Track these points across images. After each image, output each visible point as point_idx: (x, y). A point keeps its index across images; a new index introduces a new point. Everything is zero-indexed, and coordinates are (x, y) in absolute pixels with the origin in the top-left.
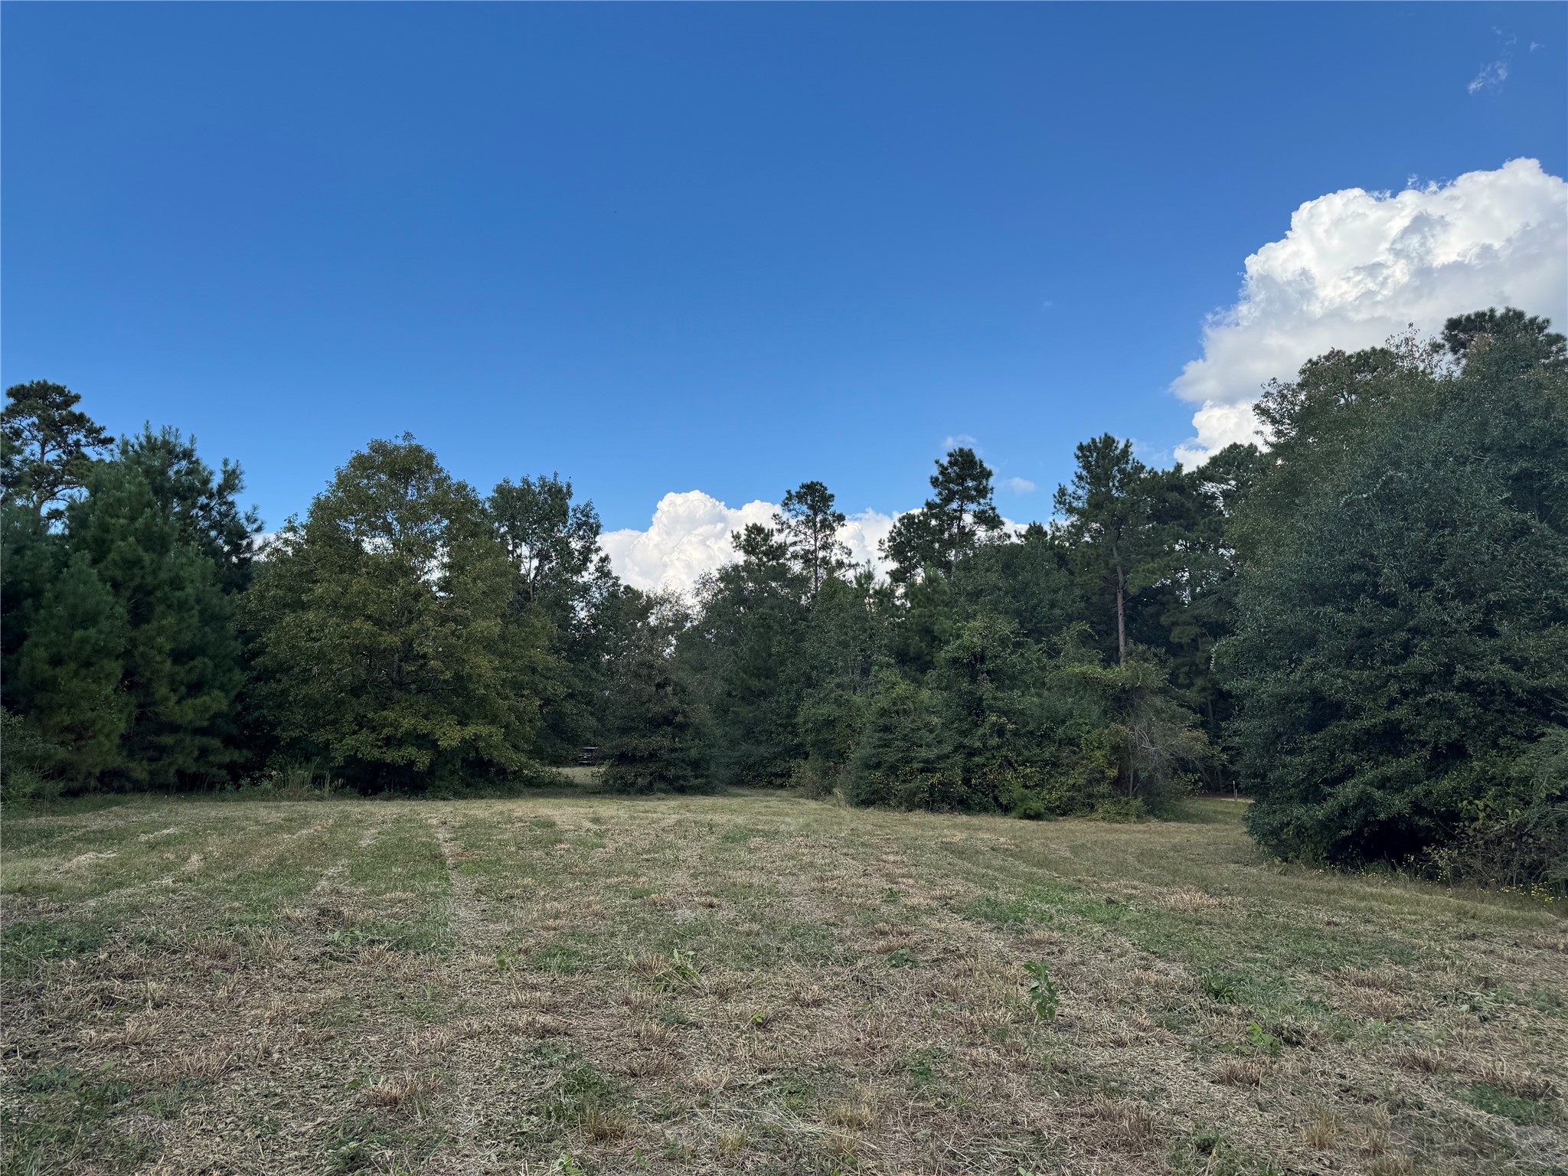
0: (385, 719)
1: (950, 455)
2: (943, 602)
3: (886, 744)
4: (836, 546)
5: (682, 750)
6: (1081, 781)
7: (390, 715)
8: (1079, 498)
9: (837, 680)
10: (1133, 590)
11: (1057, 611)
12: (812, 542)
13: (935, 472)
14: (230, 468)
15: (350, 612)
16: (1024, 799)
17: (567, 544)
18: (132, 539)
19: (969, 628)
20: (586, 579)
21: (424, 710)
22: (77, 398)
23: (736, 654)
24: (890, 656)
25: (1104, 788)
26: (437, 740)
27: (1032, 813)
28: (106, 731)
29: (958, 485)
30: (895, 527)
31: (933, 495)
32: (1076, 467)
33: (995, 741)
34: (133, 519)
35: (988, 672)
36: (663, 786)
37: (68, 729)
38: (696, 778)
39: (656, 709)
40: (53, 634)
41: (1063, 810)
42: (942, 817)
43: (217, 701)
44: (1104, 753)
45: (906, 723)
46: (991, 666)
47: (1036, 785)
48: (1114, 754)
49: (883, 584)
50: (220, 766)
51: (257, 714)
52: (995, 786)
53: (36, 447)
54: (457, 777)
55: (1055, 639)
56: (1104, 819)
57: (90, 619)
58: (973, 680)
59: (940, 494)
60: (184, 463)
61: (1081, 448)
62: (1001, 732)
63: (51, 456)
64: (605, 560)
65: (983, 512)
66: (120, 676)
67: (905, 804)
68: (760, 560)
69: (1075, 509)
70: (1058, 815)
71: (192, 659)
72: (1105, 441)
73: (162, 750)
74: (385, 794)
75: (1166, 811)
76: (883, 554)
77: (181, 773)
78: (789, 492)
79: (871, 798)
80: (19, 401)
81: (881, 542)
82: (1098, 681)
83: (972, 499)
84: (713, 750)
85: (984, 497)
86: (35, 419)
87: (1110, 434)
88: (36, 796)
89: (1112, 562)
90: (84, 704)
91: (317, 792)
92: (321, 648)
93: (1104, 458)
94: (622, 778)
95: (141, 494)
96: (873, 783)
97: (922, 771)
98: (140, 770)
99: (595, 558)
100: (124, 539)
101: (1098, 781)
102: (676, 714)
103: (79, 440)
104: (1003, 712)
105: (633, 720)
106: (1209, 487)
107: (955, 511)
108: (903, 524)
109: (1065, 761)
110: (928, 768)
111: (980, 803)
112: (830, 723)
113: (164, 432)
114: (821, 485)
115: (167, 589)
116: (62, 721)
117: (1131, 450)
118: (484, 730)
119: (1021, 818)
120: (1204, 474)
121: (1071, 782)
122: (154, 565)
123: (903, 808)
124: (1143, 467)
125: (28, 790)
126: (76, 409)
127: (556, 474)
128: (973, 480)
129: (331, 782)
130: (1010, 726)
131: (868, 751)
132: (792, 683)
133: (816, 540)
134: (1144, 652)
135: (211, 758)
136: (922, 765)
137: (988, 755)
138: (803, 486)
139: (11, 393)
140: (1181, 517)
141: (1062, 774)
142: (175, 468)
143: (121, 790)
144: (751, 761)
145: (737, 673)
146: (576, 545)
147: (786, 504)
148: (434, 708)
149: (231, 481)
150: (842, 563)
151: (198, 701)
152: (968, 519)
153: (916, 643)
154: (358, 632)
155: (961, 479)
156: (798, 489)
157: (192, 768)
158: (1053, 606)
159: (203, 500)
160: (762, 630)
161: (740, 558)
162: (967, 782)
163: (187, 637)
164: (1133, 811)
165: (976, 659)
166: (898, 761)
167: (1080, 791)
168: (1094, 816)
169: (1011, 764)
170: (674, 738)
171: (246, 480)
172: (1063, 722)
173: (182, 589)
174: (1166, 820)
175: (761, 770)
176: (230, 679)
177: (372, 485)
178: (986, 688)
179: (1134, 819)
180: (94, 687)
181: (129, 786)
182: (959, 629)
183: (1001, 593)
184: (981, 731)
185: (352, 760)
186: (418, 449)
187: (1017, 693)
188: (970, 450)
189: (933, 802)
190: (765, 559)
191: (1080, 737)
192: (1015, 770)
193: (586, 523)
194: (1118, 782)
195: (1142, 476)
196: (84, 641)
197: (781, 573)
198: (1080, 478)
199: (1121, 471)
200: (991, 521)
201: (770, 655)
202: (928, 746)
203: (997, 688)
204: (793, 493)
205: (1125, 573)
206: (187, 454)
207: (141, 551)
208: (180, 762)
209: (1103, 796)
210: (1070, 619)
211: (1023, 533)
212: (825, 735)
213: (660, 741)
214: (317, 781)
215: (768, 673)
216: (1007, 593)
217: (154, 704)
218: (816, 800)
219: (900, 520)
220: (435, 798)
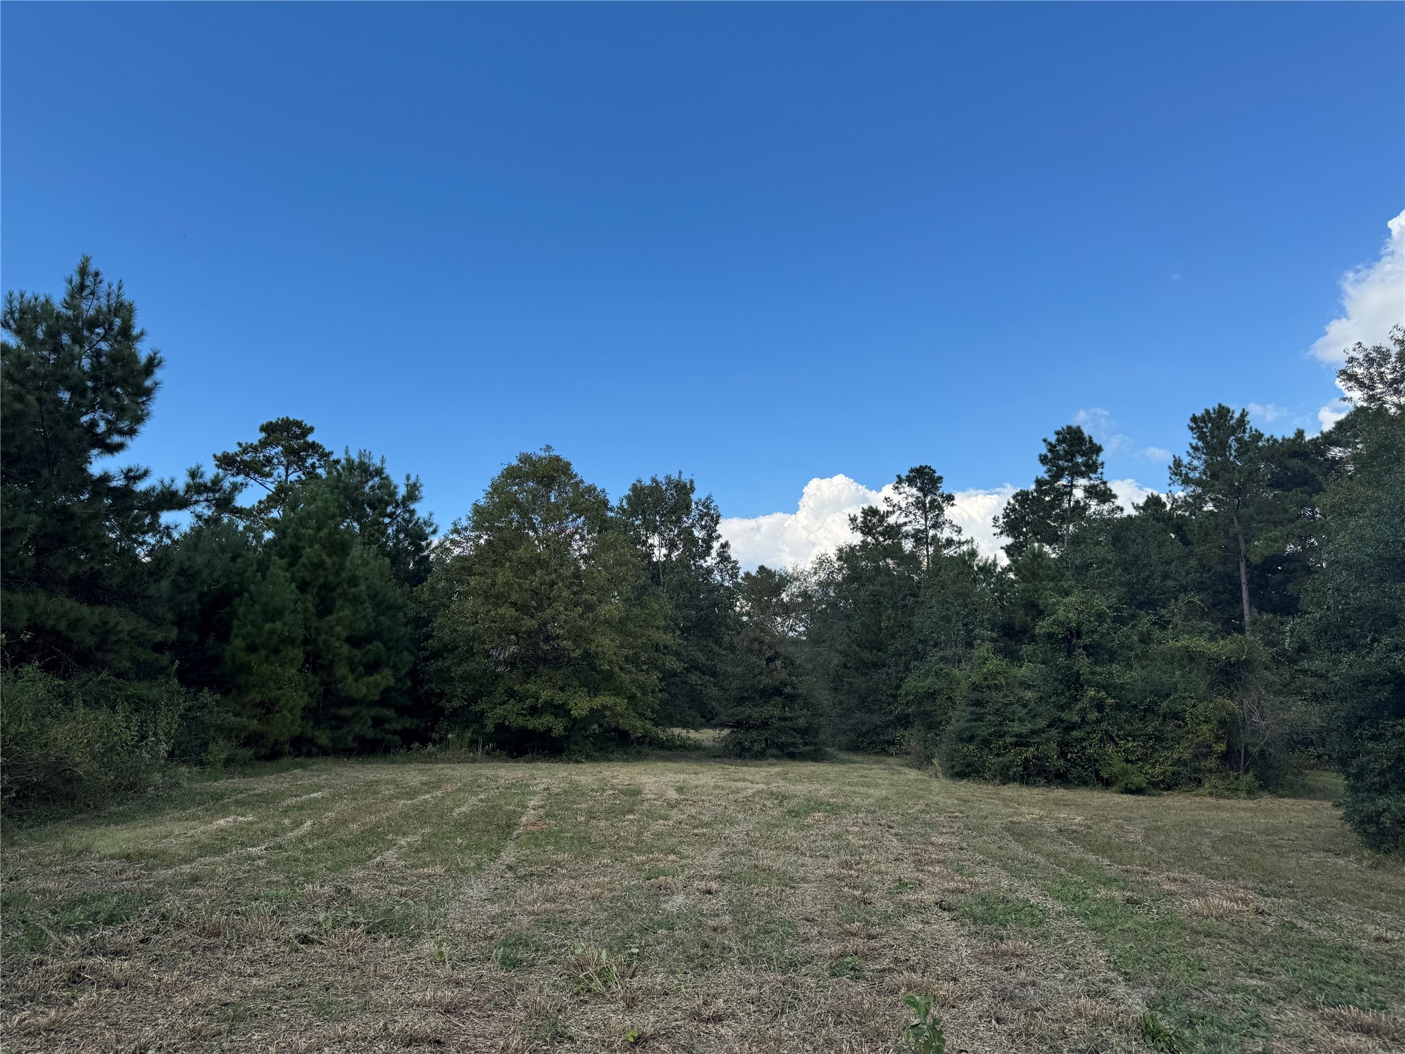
0: (528, 690)
1: (1058, 433)
2: (1047, 576)
3: (980, 718)
4: (947, 525)
5: (791, 719)
6: (1187, 756)
7: (532, 687)
8: (1195, 468)
9: (941, 654)
10: (1255, 559)
11: (1170, 583)
12: (923, 521)
13: (1044, 450)
14: (411, 482)
15: (499, 599)
16: (1125, 773)
17: (691, 533)
18: (317, 546)
19: (1065, 605)
20: (709, 564)
21: (560, 683)
22: (311, 430)
23: (849, 628)
24: (992, 630)
25: (1211, 763)
26: (570, 710)
27: (1134, 788)
28: (289, 706)
29: (1067, 461)
30: (1009, 504)
31: (1042, 472)
32: (1190, 438)
33: (1094, 715)
34: (319, 529)
35: (1085, 648)
36: (775, 752)
37: (261, 705)
38: (806, 744)
39: (766, 681)
40: (249, 627)
41: (1169, 784)
42: (1036, 791)
43: (385, 678)
44: (1210, 727)
45: (997, 696)
46: (1088, 641)
47: (1139, 760)
48: (1222, 728)
49: (987, 560)
50: (395, 733)
51: (426, 688)
52: (1096, 760)
53: (282, 470)
54: (588, 742)
55: (1163, 611)
56: (1211, 794)
57: (277, 614)
58: (1070, 654)
59: (1049, 470)
60: (376, 479)
61: (1194, 419)
62: (1100, 707)
63: (293, 477)
64: (725, 546)
65: (1094, 487)
66: (302, 660)
67: (999, 777)
68: (877, 540)
69: (1191, 480)
70: (1162, 789)
71: (370, 642)
72: (1219, 411)
73: (345, 720)
74: (529, 756)
75: (1282, 785)
76: (998, 531)
77: (361, 739)
78: (899, 477)
79: (964, 771)
80: (269, 434)
81: (995, 519)
82: (1201, 654)
83: (1083, 475)
84: (822, 719)
85: (1095, 472)
86: (280, 448)
87: (1225, 404)
88: (228, 762)
89: (1232, 532)
90: (271, 684)
91: (471, 755)
92: (475, 631)
93: (1219, 428)
94: (740, 743)
95: (326, 508)
96: (966, 756)
97: (1016, 744)
98: (323, 738)
99: (716, 545)
100: (311, 546)
101: (1205, 756)
102: (785, 685)
103: (314, 463)
104: (1100, 687)
105: (747, 691)
106: (1336, 452)
107: (1065, 486)
108: (1017, 501)
109: (1170, 736)
110: (1021, 742)
111: (1079, 777)
112: (931, 695)
113: (361, 455)
114: (930, 468)
115: (345, 586)
116: (255, 699)
117: (1248, 418)
118: (609, 700)
119: (1122, 793)
120: (1329, 439)
121: (1175, 756)
122: (337, 566)
123: (997, 781)
124: (1261, 435)
125: (223, 756)
126: (310, 438)
127: (680, 472)
128: (1082, 456)
129: (483, 746)
130: (1110, 701)
131: (962, 724)
132: (900, 656)
133: (926, 520)
134: (1270, 621)
135: (387, 726)
136: (1014, 739)
137: (1088, 729)
138: (912, 471)
139: (263, 429)
140: (1307, 484)
141: (1167, 749)
142: (370, 483)
143: (309, 755)
144: (865, 729)
145: (850, 647)
146: (698, 533)
147: (897, 488)
148: (569, 681)
149: (413, 493)
150: (952, 540)
151: (371, 679)
152: (1079, 494)
153: (1020, 617)
154: (503, 618)
155: (1070, 456)
156: (907, 473)
157: (371, 734)
158: (1166, 576)
159: (389, 509)
160: (872, 606)
161: (857, 539)
162: (1063, 755)
163: (362, 625)
164: (1242, 786)
165: (1071, 634)
166: (991, 735)
167: (1186, 765)
168: (1201, 791)
169: (1112, 738)
170: (784, 707)
171: (424, 491)
172: (1168, 695)
173: (356, 585)
174: (1282, 796)
175: (874, 737)
176: (401, 660)
177: (521, 492)
178: (1083, 663)
179: (1243, 794)
180: (279, 670)
181: (315, 750)
182: (1054, 604)
183: (1111, 566)
184: (1079, 705)
185: (501, 728)
186: (558, 459)
187: (1115, 668)
188: (1079, 427)
189: (1029, 775)
190: (881, 539)
191: (1186, 711)
192: (1117, 744)
193: (707, 514)
194: (1225, 757)
195: (1260, 444)
196: (272, 632)
197: (895, 551)
198: (1196, 449)
199: (1238, 440)
200: (1105, 495)
201: (881, 629)
202: (1021, 720)
203: (1096, 663)
204: (904, 477)
205: (1247, 542)
206: (379, 472)
207: (324, 556)
208: (357, 730)
209: (1210, 771)
210: (1184, 589)
211: (1141, 505)
212: (928, 707)
213: (772, 710)
214: (473, 744)
215: (879, 646)
216: (1116, 566)
217: (335, 682)
218: (919, 769)
219: (1014, 497)
220: (569, 761)
